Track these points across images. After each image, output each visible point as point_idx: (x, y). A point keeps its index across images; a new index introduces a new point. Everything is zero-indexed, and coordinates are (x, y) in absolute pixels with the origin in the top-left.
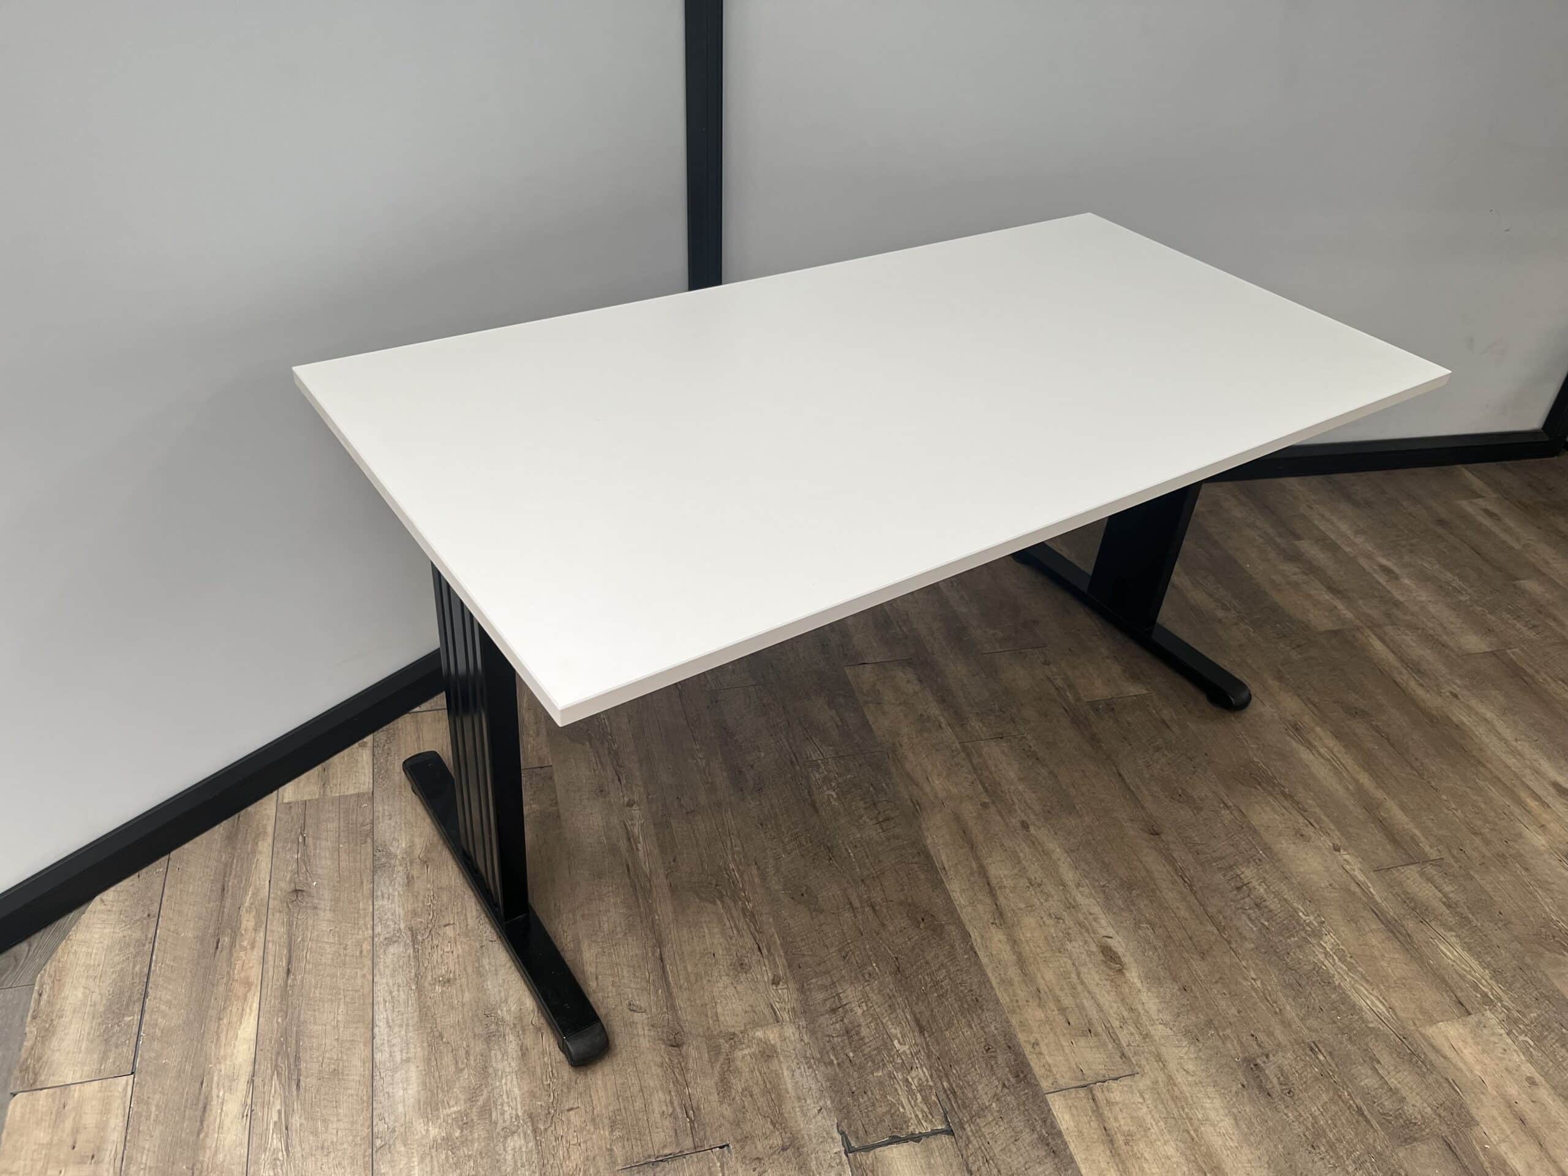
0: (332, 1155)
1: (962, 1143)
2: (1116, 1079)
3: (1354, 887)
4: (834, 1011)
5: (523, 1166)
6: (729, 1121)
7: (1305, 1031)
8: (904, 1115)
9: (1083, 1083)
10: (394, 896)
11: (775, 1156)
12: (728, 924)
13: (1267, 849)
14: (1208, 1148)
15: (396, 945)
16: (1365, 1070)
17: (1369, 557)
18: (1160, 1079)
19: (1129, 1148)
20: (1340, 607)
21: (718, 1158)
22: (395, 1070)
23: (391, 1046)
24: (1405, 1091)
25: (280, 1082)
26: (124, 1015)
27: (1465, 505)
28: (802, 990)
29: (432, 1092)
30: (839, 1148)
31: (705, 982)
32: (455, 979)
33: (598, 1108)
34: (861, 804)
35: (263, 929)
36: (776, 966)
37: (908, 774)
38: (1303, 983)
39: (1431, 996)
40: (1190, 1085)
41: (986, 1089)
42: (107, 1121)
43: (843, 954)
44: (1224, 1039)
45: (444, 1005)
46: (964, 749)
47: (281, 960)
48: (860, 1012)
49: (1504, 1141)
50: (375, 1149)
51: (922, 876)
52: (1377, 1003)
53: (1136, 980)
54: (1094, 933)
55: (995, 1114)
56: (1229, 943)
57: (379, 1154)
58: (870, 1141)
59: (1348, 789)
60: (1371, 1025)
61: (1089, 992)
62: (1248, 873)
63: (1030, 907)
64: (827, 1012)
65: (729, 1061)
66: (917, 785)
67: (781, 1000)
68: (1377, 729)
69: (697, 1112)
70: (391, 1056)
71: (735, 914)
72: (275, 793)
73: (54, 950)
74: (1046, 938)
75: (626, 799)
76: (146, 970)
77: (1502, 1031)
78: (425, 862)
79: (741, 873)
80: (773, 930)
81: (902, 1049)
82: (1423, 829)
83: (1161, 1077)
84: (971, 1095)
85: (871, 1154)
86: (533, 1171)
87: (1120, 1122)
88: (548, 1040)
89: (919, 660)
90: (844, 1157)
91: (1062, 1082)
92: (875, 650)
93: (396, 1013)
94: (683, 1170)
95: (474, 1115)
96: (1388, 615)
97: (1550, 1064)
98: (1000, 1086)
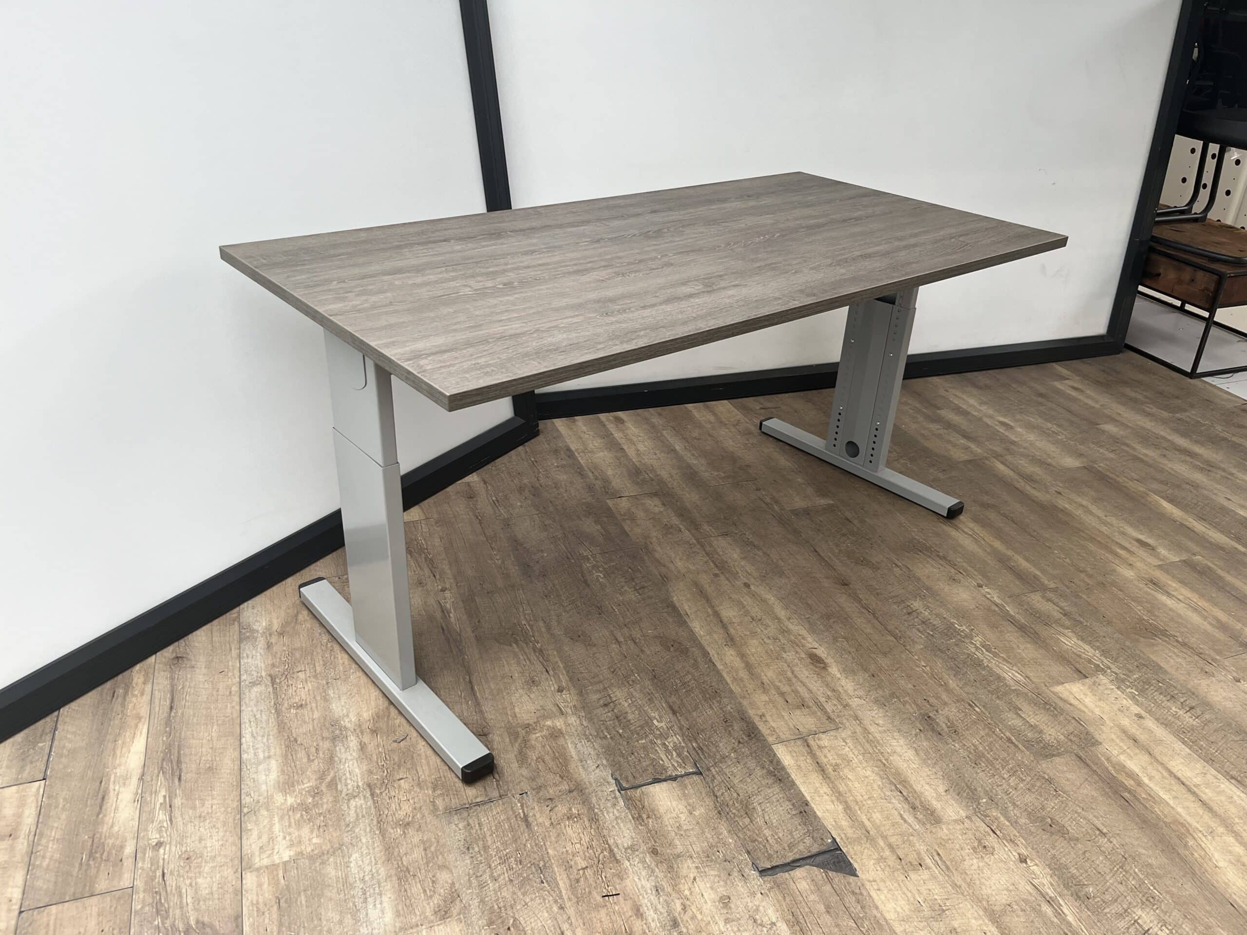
0: (208, 821)
1: (709, 780)
2: (825, 732)
3: (994, 608)
4: (605, 705)
5: (363, 816)
6: (526, 778)
7: (964, 695)
8: (663, 766)
9: (800, 736)
10: (256, 656)
11: (563, 797)
12: (521, 657)
13: (928, 589)
14: (896, 770)
15: (259, 686)
16: (1011, 715)
17: (991, 417)
18: (858, 731)
19: (836, 773)
20: (973, 446)
21: (519, 801)
22: (259, 763)
23: (255, 749)
24: (1043, 727)
25: (165, 777)
26: (38, 743)
27: (1058, 385)
28: (581, 694)
29: (289, 776)
30: (614, 787)
31: (505, 694)
32: (307, 704)
33: (423, 777)
34: (623, 580)
35: (150, 682)
36: (561, 681)
37: (658, 561)
38: (961, 666)
39: (1056, 669)
40: (880, 732)
41: (726, 745)
42: (23, 812)
43: (612, 670)
44: (904, 703)
45: (298, 721)
46: (698, 542)
47: (166, 701)
48: (626, 705)
49: (1121, 753)
50: (243, 814)
51: (671, 620)
52: (1016, 674)
54: (803, 646)
55: (734, 760)
56: (904, 646)
57: (246, 817)
58: (638, 782)
59: (986, 551)
60: (1013, 688)
61: (801, 682)
62: (917, 604)
63: (754, 634)
64: (601, 706)
65: (525, 741)
66: (664, 566)
67: (565, 701)
68: (1004, 515)
69: (501, 775)
70: (255, 755)
71: (527, 650)
74: (767, 652)
75: (440, 587)
77: (1113, 687)
78: (281, 634)
79: (531, 626)
80: (557, 659)
81: (659, 725)
82: (1043, 571)
83: (859, 729)
84: (714, 750)
85: (639, 790)
86: (372, 820)
87: (829, 758)
88: (381, 737)
89: (663, 493)
90: (617, 793)
91: (783, 737)
92: (629, 489)
93: (259, 728)
94: (491, 810)
95: (323, 788)
96: (1008, 450)
97: (1153, 705)
98: (736, 743)
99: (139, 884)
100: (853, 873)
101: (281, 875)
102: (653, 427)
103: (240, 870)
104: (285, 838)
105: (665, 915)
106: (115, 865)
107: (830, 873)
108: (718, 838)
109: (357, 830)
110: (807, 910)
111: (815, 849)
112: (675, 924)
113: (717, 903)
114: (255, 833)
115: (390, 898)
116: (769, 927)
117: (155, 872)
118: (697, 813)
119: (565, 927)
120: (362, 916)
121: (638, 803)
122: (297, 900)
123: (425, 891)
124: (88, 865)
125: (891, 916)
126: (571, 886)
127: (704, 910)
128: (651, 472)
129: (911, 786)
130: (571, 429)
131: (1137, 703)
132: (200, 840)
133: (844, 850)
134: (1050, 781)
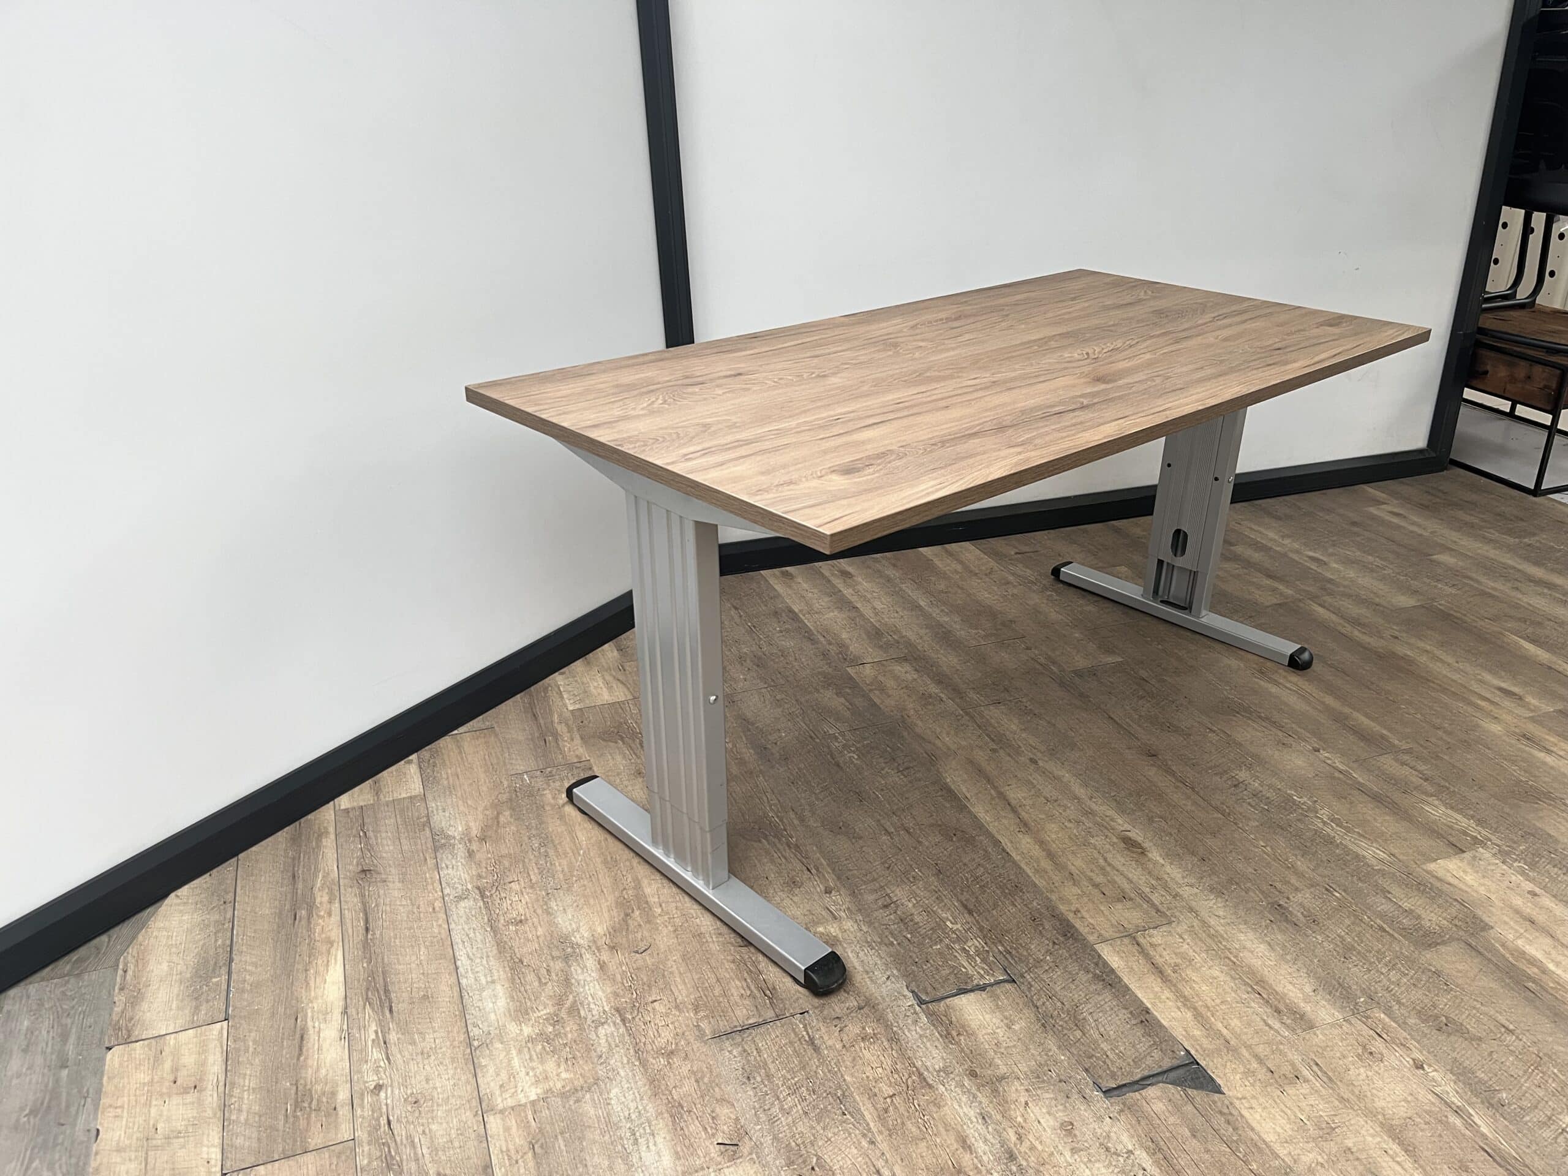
0: (433, 1057)
1: (1024, 988)
2: (1156, 928)
3: (1337, 774)
4: (886, 906)
5: (617, 1046)
6: (805, 994)
7: (1319, 878)
8: (967, 974)
9: (1126, 934)
10: (458, 866)
11: (853, 1014)
12: (775, 855)
13: (1254, 756)
14: (1249, 968)
15: (466, 900)
16: (1379, 899)
17: (1297, 552)
18: (1195, 925)
19: (1178, 975)
20: (1281, 587)
21: (800, 1021)
22: (482, 989)
23: (475, 973)
24: (1419, 911)
25: (373, 1009)
26: (211, 977)
27: (1373, 510)
28: (853, 894)
29: (520, 1002)
30: (911, 1001)
32: (527, 920)
33: (680, 998)
34: (881, 760)
35: (337, 901)
36: (826, 880)
37: (919, 736)
38: (1308, 844)
39: (1425, 843)
40: (1223, 926)
41: (1039, 948)
42: (206, 1059)
43: (887, 865)
44: (1247, 891)
45: (519, 939)
46: (966, 713)
47: (359, 921)
48: (910, 905)
49: (1519, 938)
50: (473, 1048)
51: (948, 805)
52: (1378, 851)
53: (1158, 858)
54: (1113, 829)
55: (1051, 964)
56: (1236, 824)
57: (478, 1052)
58: (939, 994)
59: (1317, 708)
60: (1376, 868)
61: (1117, 870)
62: (1243, 775)
63: (1051, 817)
64: (880, 908)
66: (930, 742)
67: (835, 903)
68: (1333, 666)
69: (773, 992)
70: (476, 980)
71: (780, 847)
72: (331, 803)
73: (134, 938)
74: (1070, 837)
76: (228, 942)
77: (1497, 861)
78: (483, 839)
79: (781, 820)
80: (818, 855)
81: (955, 927)
82: (1390, 730)
83: (1196, 923)
84: (1025, 953)
85: (942, 1004)
86: (628, 1049)
87: (1165, 957)
88: (623, 954)
89: (913, 656)
90: (918, 1008)
91: (1107, 935)
92: (872, 654)
93: (475, 949)
94: (770, 1034)
95: (563, 1014)
96: (1325, 590)
97: (1547, 880)
98: (1051, 944)
99: (362, 1135)
100: (1218, 1090)
101: (530, 1117)
102: (889, 580)
103: (480, 1112)
104: (528, 1074)
105: (998, 1146)
106: (328, 1115)
107: (1189, 1091)
108: (1047, 1055)
109: (612, 1062)
110: (1168, 1134)
111: (1167, 1064)
112: (1012, 1157)
113: (1059, 1131)
114: (491, 1070)
115: (665, 1138)
116: (1125, 1155)
117: (378, 1120)
118: (1016, 1027)
119: (880, 1164)
120: (635, 1159)
121: (944, 1018)
122: (554, 1147)
123: (705, 1129)
124: (295, 1117)
125: (1270, 1138)
126: (879, 1117)
127: (1044, 1138)
128: (895, 633)
129: (1271, 987)
130: (790, 587)
131: (1528, 878)
132: (427, 1081)
133: (1203, 1063)
134: (1438, 974)
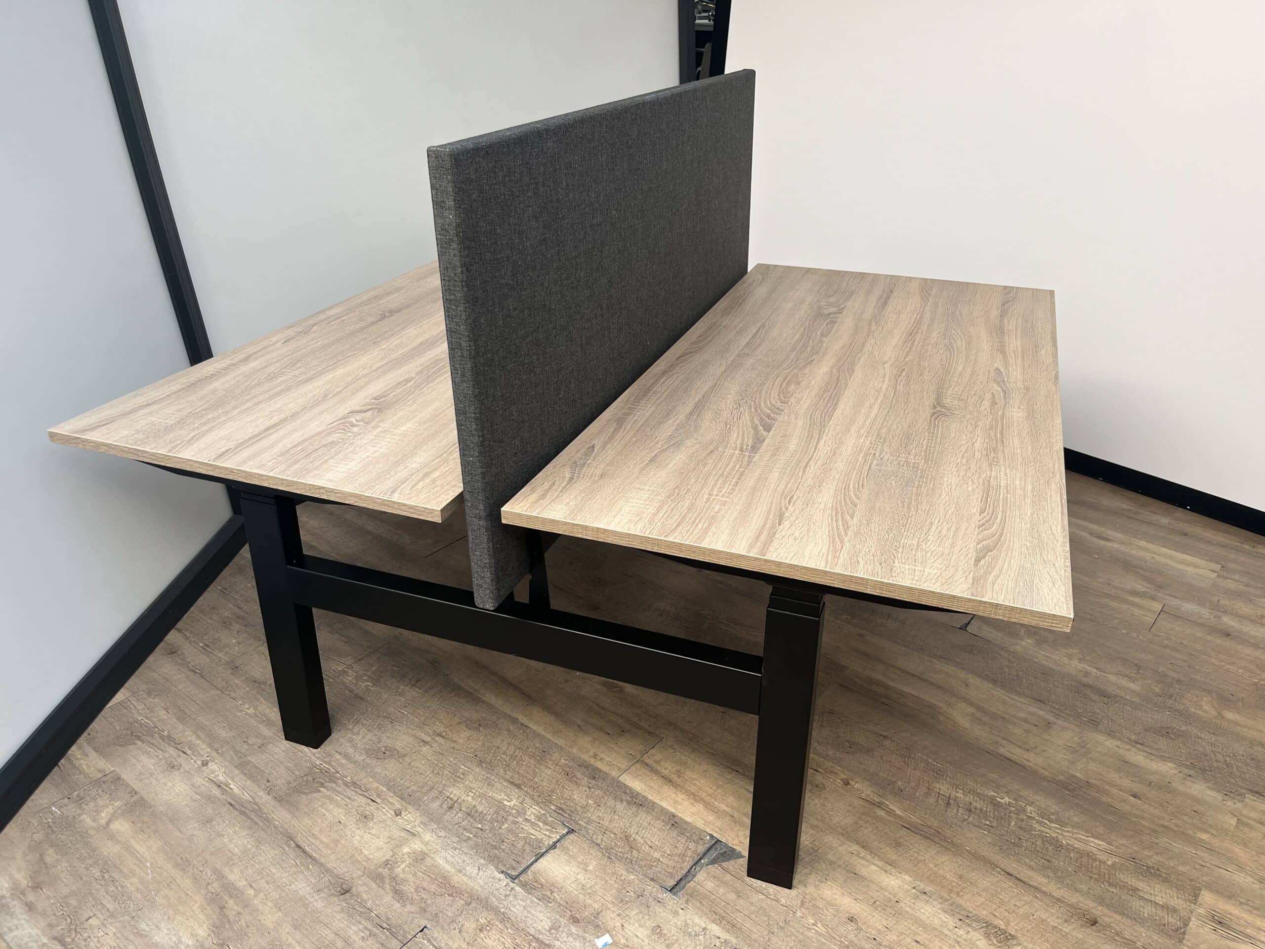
1: (583, 833)
2: (652, 748)
4: (451, 808)
6: (416, 913)
8: (537, 839)
9: (634, 760)
11: (464, 913)
12: (338, 798)
18: (676, 734)
19: (681, 779)
21: (423, 939)
28: (420, 808)
30: (506, 881)
34: (394, 680)
36: (392, 804)
37: (416, 649)
41: (580, 796)
43: (437, 772)
48: (470, 799)
51: (462, 702)
53: (631, 692)
55: (594, 806)
58: (524, 866)
61: (608, 712)
64: (447, 811)
65: (394, 878)
66: (427, 652)
67: (409, 822)
69: (389, 922)
71: (339, 789)
79: (329, 764)
80: (376, 784)
81: (512, 804)
84: (572, 804)
85: (529, 872)
87: (667, 768)
90: (512, 885)
91: (622, 767)
98: (588, 790)
100: (740, 855)
107: (723, 864)
108: (620, 880)
110: (723, 903)
111: (701, 849)
113: (653, 937)
118: (591, 868)
121: (535, 884)
129: (742, 763)
133: (724, 840)
